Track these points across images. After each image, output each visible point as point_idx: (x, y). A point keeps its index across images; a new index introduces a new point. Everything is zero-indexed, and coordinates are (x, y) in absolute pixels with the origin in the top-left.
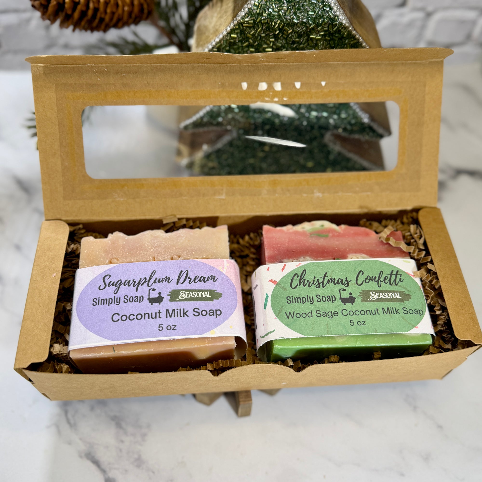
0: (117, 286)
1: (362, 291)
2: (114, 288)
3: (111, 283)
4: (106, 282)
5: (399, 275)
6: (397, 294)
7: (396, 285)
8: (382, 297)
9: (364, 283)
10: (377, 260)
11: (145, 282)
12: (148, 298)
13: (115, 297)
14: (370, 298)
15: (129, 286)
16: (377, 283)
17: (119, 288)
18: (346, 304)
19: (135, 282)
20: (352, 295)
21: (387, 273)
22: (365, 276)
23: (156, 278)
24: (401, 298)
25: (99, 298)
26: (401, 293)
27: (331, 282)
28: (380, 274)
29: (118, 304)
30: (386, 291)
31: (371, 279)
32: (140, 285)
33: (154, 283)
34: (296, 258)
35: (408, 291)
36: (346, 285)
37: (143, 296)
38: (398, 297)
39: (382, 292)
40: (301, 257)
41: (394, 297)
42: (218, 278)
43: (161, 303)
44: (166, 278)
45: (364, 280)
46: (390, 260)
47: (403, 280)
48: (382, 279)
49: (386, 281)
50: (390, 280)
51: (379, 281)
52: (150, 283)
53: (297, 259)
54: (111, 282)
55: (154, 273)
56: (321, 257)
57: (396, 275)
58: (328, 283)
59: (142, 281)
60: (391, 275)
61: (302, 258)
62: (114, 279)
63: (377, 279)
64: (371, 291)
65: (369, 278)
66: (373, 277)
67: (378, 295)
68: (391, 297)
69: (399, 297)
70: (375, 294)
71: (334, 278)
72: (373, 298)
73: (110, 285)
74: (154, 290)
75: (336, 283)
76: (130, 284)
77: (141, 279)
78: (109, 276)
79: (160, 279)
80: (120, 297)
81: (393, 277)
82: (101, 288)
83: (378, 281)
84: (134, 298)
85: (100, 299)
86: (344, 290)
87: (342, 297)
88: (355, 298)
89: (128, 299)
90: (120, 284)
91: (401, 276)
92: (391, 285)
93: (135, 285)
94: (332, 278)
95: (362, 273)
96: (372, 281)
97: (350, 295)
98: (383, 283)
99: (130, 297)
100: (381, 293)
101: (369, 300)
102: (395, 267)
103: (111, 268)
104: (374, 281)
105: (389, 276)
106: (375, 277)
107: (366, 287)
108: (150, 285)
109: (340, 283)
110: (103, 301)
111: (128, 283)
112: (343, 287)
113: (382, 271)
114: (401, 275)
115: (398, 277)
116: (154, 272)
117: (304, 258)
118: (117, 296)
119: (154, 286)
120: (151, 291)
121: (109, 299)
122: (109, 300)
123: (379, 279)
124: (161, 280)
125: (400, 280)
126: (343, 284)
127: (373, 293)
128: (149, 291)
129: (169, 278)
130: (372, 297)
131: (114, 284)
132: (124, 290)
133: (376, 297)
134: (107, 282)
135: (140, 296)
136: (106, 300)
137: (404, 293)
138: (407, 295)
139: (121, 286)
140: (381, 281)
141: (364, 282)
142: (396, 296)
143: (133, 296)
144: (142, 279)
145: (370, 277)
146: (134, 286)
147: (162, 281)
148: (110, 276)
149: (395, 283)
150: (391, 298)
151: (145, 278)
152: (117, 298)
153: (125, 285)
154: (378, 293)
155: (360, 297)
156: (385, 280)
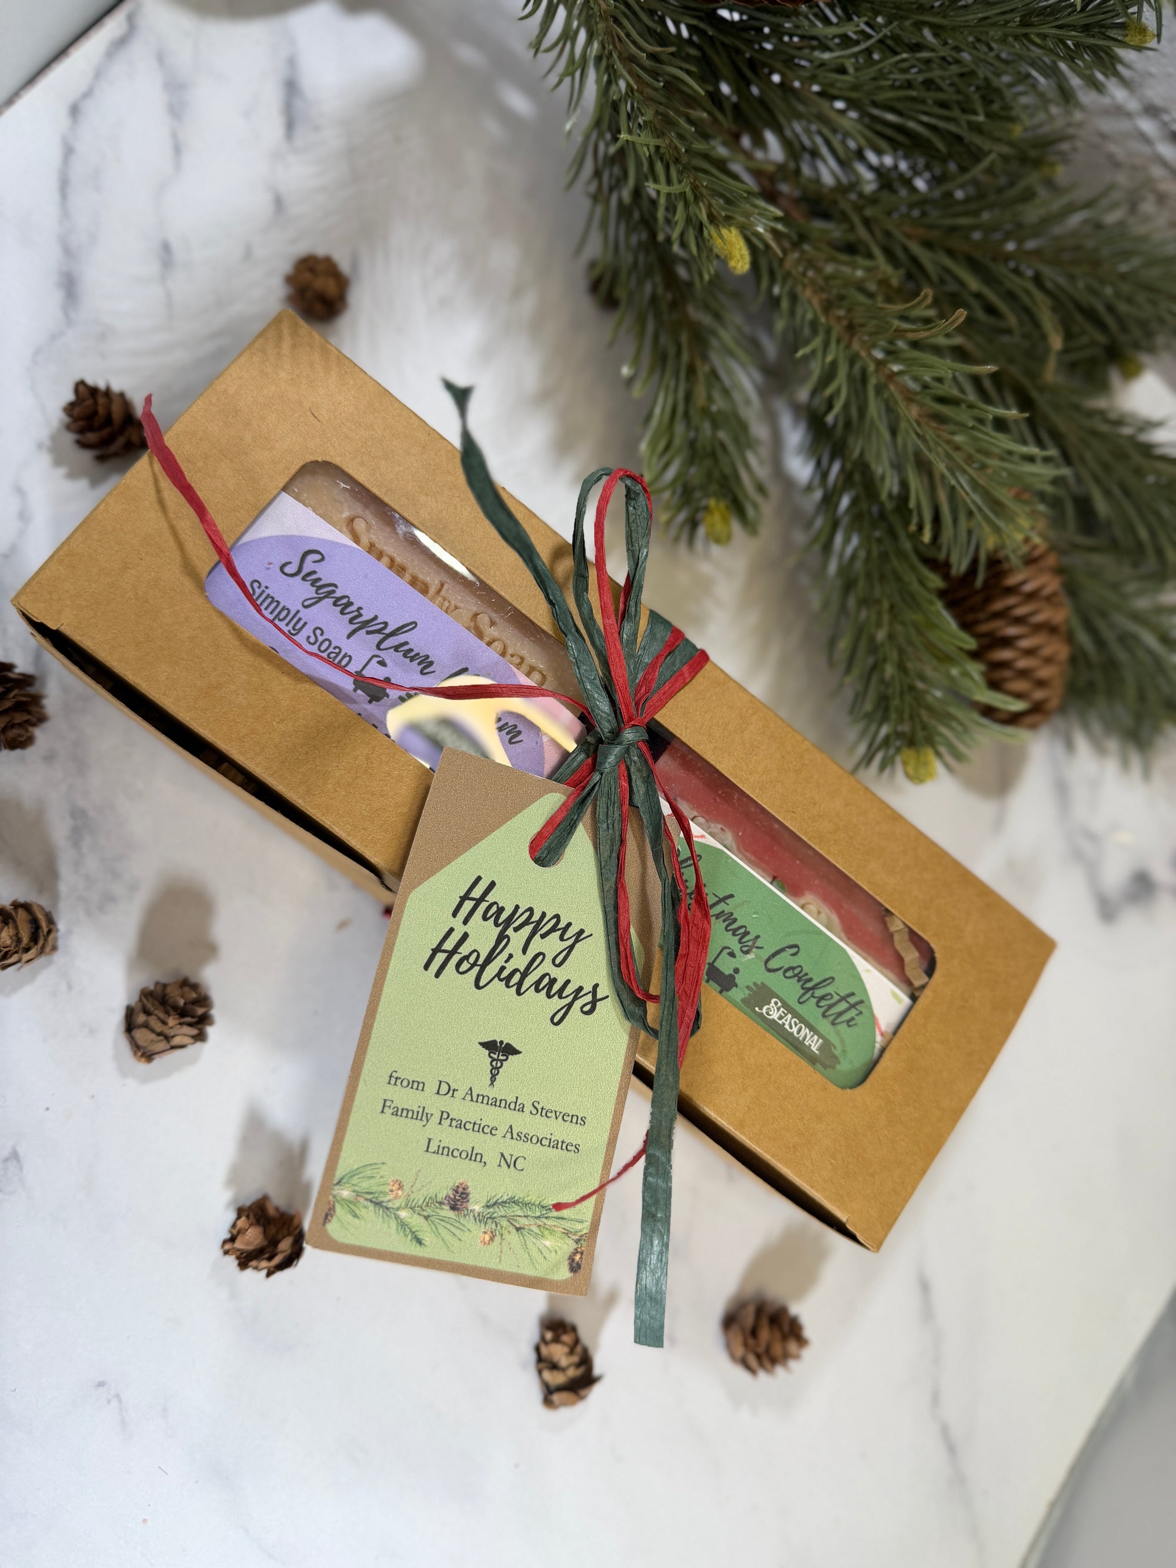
0: (320, 592)
1: (762, 983)
2: (311, 592)
3: (314, 577)
4: (305, 565)
5: (858, 1010)
6: (818, 1040)
7: (833, 1023)
8: (784, 1024)
9: (781, 972)
10: (845, 951)
11: (379, 631)
12: (359, 670)
13: (298, 611)
14: (763, 1007)
15: (342, 612)
16: (802, 991)
17: (320, 599)
18: (711, 982)
19: (360, 615)
20: (736, 975)
21: (839, 988)
22: (794, 962)
23: (406, 643)
24: (817, 1052)
25: (267, 587)
26: (826, 1046)
27: (724, 921)
28: (824, 981)
29: (293, 632)
30: (802, 1020)
31: (800, 975)
32: (363, 631)
33: (392, 650)
34: (707, 817)
35: (844, 1051)
36: (745, 949)
37: (353, 658)
38: (812, 1048)
39: (796, 1014)
40: (719, 823)
41: (805, 1042)
42: (522, 741)
43: (374, 702)
44: (425, 659)
45: (784, 968)
46: (868, 971)
47: (856, 1024)
48: (819, 993)
49: (823, 1003)
50: (830, 1007)
51: (811, 992)
52: (386, 642)
53: (707, 821)
54: (314, 572)
55: (411, 627)
56: (755, 854)
57: (853, 1006)
58: (717, 918)
59: (375, 625)
60: (843, 999)
61: (719, 826)
62: (325, 573)
63: (809, 985)
64: (777, 997)
65: (796, 971)
66: (806, 974)
67: (781, 1015)
68: (801, 1039)
69: (814, 1048)
70: (778, 1009)
71: (736, 917)
72: (768, 1014)
73: (308, 579)
74: (382, 663)
75: (731, 930)
76: (347, 611)
77: (376, 618)
78: (318, 557)
79: (411, 650)
80: (308, 621)
81: (843, 1006)
82: (287, 570)
83: (808, 990)
84: (333, 646)
85: (268, 591)
86: (732, 955)
87: (715, 964)
88: (736, 986)
89: (320, 639)
90: (328, 595)
91: (857, 1015)
92: (824, 1015)
93: (355, 622)
94: (732, 914)
95: (795, 950)
96: (799, 981)
97: (734, 972)
98: (814, 1001)
99: (327, 640)
100: (789, 1016)
101: (757, 1009)
102: (865, 991)
103: (337, 543)
104: (801, 983)
105: (836, 998)
106: (810, 980)
107: (775, 982)
108: (382, 647)
109: (738, 935)
110: (269, 600)
111: (344, 605)
112: (736, 947)
113: (833, 978)
114: (861, 1013)
115: (853, 1013)
116: (413, 625)
117: (722, 829)
118: (304, 614)
119: (388, 656)
120: (376, 659)
121: (284, 606)
122: (284, 608)
123: (813, 988)
124: (412, 654)
125: (848, 1021)
126: (740, 941)
127: (776, 1003)
128: (373, 656)
129: (431, 663)
130: (769, 1009)
131: (318, 584)
132: (325, 615)
133: (775, 1015)
134: (308, 567)
135: (346, 653)
136: (276, 603)
137: (833, 1049)
138: (835, 1057)
139: (327, 600)
140: (813, 993)
141: (782, 970)
142: (812, 1042)
143: (332, 641)
144: (379, 621)
145: (801, 971)
146: (351, 621)
147: (412, 659)
148: (323, 559)
149: (835, 1019)
150: (799, 1040)
151: (386, 624)
152: (300, 619)
153: (335, 604)
154: (786, 1012)
155: (747, 992)
156: (822, 998)
